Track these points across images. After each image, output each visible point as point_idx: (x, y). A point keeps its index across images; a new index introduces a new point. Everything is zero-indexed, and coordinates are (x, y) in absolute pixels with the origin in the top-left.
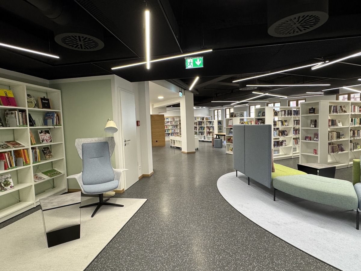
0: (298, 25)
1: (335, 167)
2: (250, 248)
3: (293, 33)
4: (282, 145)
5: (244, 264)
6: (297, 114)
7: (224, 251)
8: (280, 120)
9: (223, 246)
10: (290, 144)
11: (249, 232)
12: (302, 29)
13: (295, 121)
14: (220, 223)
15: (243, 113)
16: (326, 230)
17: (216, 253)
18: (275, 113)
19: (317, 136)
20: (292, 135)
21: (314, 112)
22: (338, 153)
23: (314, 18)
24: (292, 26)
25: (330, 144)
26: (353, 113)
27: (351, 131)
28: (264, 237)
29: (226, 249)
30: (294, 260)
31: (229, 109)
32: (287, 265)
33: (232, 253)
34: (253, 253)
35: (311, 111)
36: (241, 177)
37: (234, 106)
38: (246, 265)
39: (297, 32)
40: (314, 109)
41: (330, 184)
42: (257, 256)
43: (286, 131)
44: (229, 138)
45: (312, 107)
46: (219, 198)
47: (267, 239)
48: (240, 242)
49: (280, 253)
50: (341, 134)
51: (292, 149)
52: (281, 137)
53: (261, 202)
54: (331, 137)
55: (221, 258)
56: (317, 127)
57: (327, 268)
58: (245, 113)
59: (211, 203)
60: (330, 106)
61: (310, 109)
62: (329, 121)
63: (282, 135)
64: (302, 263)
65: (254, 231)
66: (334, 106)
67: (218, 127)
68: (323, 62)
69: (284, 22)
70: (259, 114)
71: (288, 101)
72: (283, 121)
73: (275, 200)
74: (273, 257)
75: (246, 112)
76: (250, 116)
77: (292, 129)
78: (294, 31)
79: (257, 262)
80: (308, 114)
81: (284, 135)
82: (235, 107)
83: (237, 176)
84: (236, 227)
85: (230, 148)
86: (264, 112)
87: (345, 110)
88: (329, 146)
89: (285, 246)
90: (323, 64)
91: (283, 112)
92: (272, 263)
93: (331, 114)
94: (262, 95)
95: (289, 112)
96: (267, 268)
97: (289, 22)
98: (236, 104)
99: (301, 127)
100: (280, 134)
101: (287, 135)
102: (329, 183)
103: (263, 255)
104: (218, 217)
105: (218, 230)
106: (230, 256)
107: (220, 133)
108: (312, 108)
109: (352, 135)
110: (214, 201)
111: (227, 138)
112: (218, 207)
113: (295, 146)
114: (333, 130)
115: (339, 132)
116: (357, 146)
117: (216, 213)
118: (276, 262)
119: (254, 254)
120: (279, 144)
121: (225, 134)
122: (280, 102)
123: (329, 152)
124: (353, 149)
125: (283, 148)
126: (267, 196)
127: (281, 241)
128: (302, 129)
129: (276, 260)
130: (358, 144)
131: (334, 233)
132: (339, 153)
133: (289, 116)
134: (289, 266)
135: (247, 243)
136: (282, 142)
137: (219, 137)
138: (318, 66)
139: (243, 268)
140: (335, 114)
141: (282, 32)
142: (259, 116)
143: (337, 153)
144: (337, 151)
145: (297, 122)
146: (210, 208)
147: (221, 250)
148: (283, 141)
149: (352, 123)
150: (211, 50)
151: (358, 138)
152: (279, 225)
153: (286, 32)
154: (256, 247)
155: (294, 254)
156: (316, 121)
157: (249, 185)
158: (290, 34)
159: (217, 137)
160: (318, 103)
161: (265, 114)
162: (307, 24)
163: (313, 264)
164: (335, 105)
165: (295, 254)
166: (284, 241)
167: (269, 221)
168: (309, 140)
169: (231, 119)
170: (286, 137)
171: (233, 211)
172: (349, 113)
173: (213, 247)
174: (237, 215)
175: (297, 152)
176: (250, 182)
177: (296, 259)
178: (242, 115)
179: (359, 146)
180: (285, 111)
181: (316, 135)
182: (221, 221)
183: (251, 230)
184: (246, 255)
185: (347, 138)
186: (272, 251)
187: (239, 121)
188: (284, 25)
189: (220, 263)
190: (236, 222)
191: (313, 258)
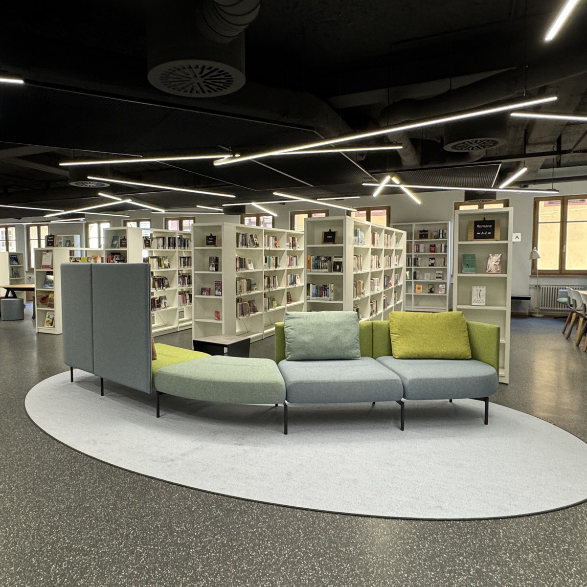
0: (201, 81)
1: (249, 339)
2: (126, 521)
3: (191, 92)
4: (159, 306)
5: (118, 559)
6: (185, 246)
7: (69, 549)
8: (154, 255)
9: (64, 539)
10: (174, 303)
11: (117, 492)
12: (206, 89)
13: (182, 259)
14: (50, 492)
15: (73, 238)
16: (246, 448)
17: (50, 562)
18: (145, 241)
19: (219, 287)
20: (176, 286)
21: (214, 244)
22: (249, 315)
23: (225, 76)
24: (191, 78)
25: (237, 301)
26: (267, 248)
27: (265, 278)
28: (149, 492)
29: (73, 544)
30: (206, 514)
31: (36, 228)
32: (197, 527)
33: (90, 546)
34: (133, 529)
35: (209, 242)
36: (83, 382)
37: (49, 221)
38: (123, 557)
39: (197, 92)
40: (214, 237)
41: (248, 367)
42: (141, 533)
43: (166, 279)
44: (45, 296)
45: (211, 234)
46: (36, 437)
47: (155, 493)
48: (101, 517)
49: (182, 510)
50: (252, 283)
51: (178, 313)
52: (158, 290)
53: (133, 424)
54: (240, 287)
55: (64, 567)
56: (219, 270)
57: (255, 507)
58: (77, 239)
59: (17, 453)
60: (237, 233)
61: (208, 238)
62: (237, 259)
63: (159, 286)
64: (219, 514)
65: (128, 487)
66: (242, 235)
67: (12, 269)
68: (232, 156)
69: (179, 67)
70: (113, 241)
71: (164, 219)
72: (161, 258)
73: (158, 416)
74: (170, 522)
75: (79, 236)
76: (87, 246)
77: (177, 275)
78: (192, 89)
79: (143, 543)
80: (204, 246)
81: (163, 286)
82: (52, 222)
83: (72, 381)
84: (89, 490)
85: (47, 319)
86: (125, 239)
87: (257, 242)
88: (237, 305)
89: (189, 496)
90: (231, 158)
91: (161, 240)
92: (171, 534)
93: (238, 248)
94: (119, 201)
95: (171, 240)
96: (163, 548)
97: (187, 71)
98: (56, 216)
99: (195, 270)
100: (156, 284)
101: (168, 286)
102: (246, 365)
103: (152, 526)
104: (42, 482)
105: (46, 510)
106: (85, 555)
107: (17, 284)
108: (211, 236)
109: (266, 285)
110: (26, 447)
111: (39, 294)
112: (38, 457)
113: (183, 307)
114: (241, 276)
115: (250, 279)
116: (273, 302)
117: (34, 472)
118: (177, 529)
119: (135, 531)
120: (154, 305)
121: (33, 286)
122: (150, 220)
123: (237, 316)
124: (269, 308)
125: (162, 312)
126: (143, 411)
127: (180, 488)
128: (195, 274)
129: (177, 526)
130: (274, 299)
131: (257, 448)
132: (251, 315)
133: (172, 249)
134: (200, 527)
135: (118, 513)
136: (159, 301)
137: (13, 293)
138: (223, 160)
139: (117, 567)
140: (244, 248)
141: (173, 84)
142: (113, 246)
143: (247, 315)
144: (248, 312)
145: (186, 261)
146: (18, 465)
147: (62, 549)
148: (162, 299)
149: (266, 264)
150: (21, 82)
151: (274, 289)
152: (172, 460)
153: (180, 87)
154: (137, 515)
155: (205, 503)
156: (218, 259)
157: (102, 394)
158: (185, 91)
159: (10, 295)
160: (220, 226)
161: (126, 242)
162: (213, 83)
163: (236, 509)
164: (244, 233)
165: (207, 503)
166: (186, 487)
167: (155, 458)
168: (207, 295)
169: (48, 251)
170: (167, 289)
171: (75, 457)
172: (262, 248)
173: (40, 550)
174: (86, 464)
175: (185, 318)
176: (104, 390)
177: (210, 511)
178: (70, 243)
179: (275, 302)
180: (164, 238)
181: (219, 285)
182: (51, 487)
183: (120, 486)
184: (119, 539)
185: (259, 290)
186: (168, 511)
187: (69, 257)
188: (178, 72)
189: (65, 578)
190: (85, 479)
191: (234, 499)
